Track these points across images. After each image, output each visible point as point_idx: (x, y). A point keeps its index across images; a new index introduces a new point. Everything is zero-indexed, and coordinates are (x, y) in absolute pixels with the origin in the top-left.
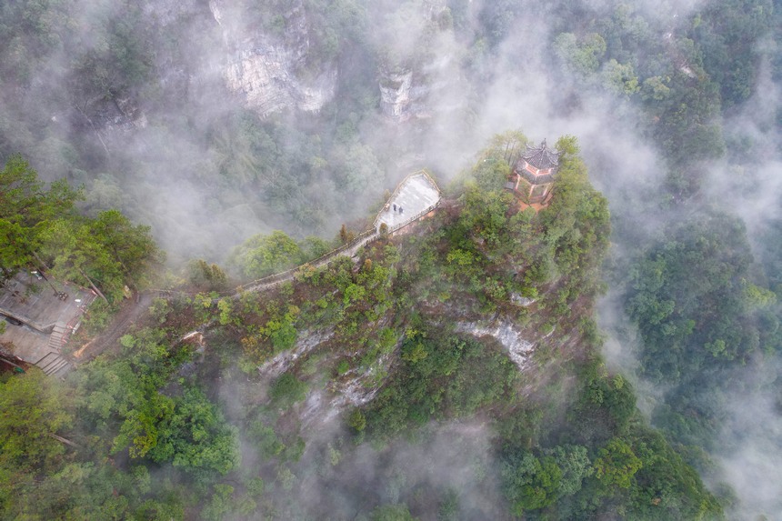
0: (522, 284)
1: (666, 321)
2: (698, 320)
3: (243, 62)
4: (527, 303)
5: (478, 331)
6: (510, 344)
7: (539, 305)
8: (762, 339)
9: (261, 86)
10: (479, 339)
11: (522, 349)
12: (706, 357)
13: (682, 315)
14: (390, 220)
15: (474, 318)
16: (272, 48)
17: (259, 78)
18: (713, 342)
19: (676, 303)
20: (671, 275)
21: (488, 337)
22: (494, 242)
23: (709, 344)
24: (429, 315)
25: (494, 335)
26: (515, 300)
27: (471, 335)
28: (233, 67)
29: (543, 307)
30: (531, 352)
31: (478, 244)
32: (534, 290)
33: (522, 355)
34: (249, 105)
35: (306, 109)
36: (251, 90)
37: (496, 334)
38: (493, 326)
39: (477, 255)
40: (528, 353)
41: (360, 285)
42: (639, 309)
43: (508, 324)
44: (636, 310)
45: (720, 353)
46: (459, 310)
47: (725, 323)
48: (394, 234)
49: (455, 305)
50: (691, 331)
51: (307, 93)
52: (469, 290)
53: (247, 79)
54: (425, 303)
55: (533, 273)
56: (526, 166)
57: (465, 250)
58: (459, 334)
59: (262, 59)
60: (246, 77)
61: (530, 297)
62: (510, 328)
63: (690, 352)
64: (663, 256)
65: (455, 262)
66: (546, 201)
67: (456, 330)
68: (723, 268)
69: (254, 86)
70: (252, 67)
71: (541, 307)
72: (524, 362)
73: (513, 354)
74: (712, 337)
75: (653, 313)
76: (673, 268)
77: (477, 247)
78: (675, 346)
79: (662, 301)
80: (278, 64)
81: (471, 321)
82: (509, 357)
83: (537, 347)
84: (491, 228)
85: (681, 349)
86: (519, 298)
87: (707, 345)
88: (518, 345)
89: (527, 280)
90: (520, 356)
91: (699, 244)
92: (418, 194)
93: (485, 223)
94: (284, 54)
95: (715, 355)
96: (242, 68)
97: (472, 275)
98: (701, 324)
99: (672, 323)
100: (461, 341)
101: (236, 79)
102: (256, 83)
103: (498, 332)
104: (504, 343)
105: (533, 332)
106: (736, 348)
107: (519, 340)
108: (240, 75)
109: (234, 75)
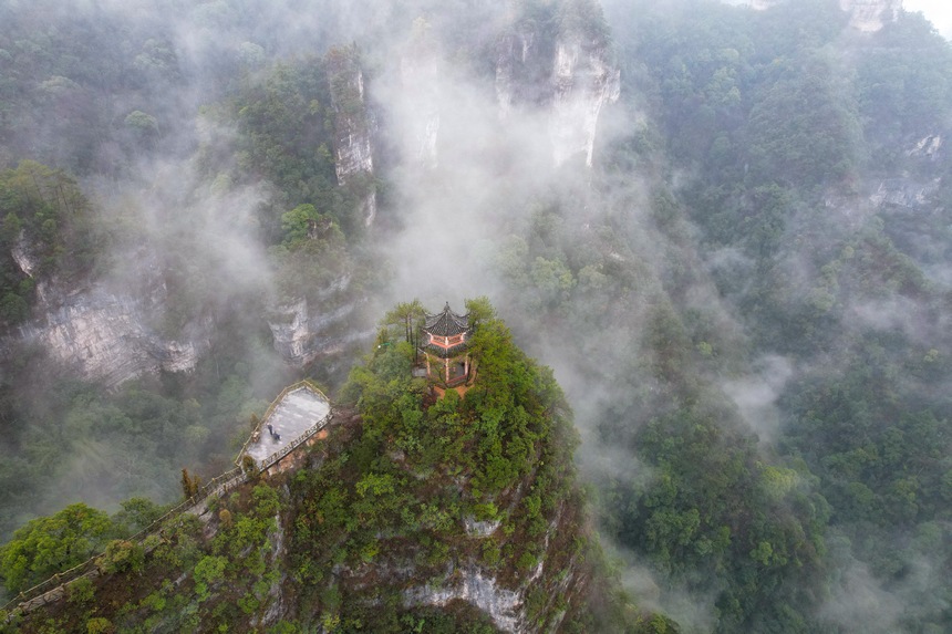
0: (472, 502)
1: (697, 537)
2: (731, 526)
3: (74, 321)
4: (489, 530)
5: (440, 598)
6: (488, 604)
7: (506, 528)
8: (806, 528)
9: (104, 349)
10: (444, 609)
11: (507, 605)
12: (759, 569)
13: (712, 524)
14: (262, 454)
15: (424, 576)
16: (114, 298)
17: (101, 339)
18: (757, 547)
19: (700, 511)
20: (682, 478)
21: (457, 602)
22: (415, 450)
23: (754, 551)
24: (360, 591)
25: (463, 597)
26: (472, 531)
27: (431, 606)
28: (58, 330)
29: (512, 530)
30: (520, 607)
31: (398, 461)
32: (491, 506)
33: (510, 615)
34: (90, 376)
35: (175, 370)
36: (91, 355)
37: (465, 593)
38: (456, 583)
39: (401, 477)
40: (517, 609)
41: (217, 556)
42: (662, 532)
43: (474, 572)
44: (658, 533)
45: (770, 559)
46: (400, 570)
47: (759, 519)
48: (271, 472)
49: (392, 563)
50: (729, 542)
51: (172, 348)
52: (402, 534)
53: (82, 342)
54: (348, 572)
55: (480, 480)
56: (432, 339)
57: (381, 473)
58: (413, 611)
59: (102, 314)
60: (81, 340)
61: (487, 518)
62: (479, 577)
63: (738, 569)
64: (664, 457)
65: (369, 492)
66: (471, 381)
67: (407, 604)
68: (731, 454)
69: (94, 351)
70: (88, 327)
71: (509, 531)
72: (516, 625)
73: (498, 617)
74: (754, 541)
75: (680, 531)
76: (681, 469)
77: (397, 466)
78: (719, 566)
79: (684, 513)
80: (125, 317)
81: (423, 583)
82: (493, 626)
83: (526, 595)
84: (406, 431)
85: (727, 568)
86: (476, 525)
87: (753, 553)
88: (500, 601)
89: (476, 494)
90: (508, 619)
91: (697, 434)
92: (300, 411)
93: (397, 427)
94: (133, 303)
95: (766, 563)
96: (72, 329)
97: (401, 508)
98: (736, 528)
99: (704, 537)
100: (417, 619)
101: (64, 345)
102: (96, 346)
103: (466, 589)
104: (481, 604)
105: (512, 574)
106: (784, 547)
107: (497, 592)
108: (71, 338)
109: (61, 339)
